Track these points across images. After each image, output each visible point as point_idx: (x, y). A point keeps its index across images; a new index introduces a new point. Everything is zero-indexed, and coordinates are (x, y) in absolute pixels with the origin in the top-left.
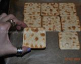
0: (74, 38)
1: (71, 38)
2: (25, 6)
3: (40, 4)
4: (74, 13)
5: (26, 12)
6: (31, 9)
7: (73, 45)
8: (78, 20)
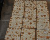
0: (47, 22)
1: (44, 22)
2: (15, 2)
3: (24, 1)
4: (46, 7)
5: (15, 6)
6: (18, 4)
7: (46, 27)
8: (48, 12)
